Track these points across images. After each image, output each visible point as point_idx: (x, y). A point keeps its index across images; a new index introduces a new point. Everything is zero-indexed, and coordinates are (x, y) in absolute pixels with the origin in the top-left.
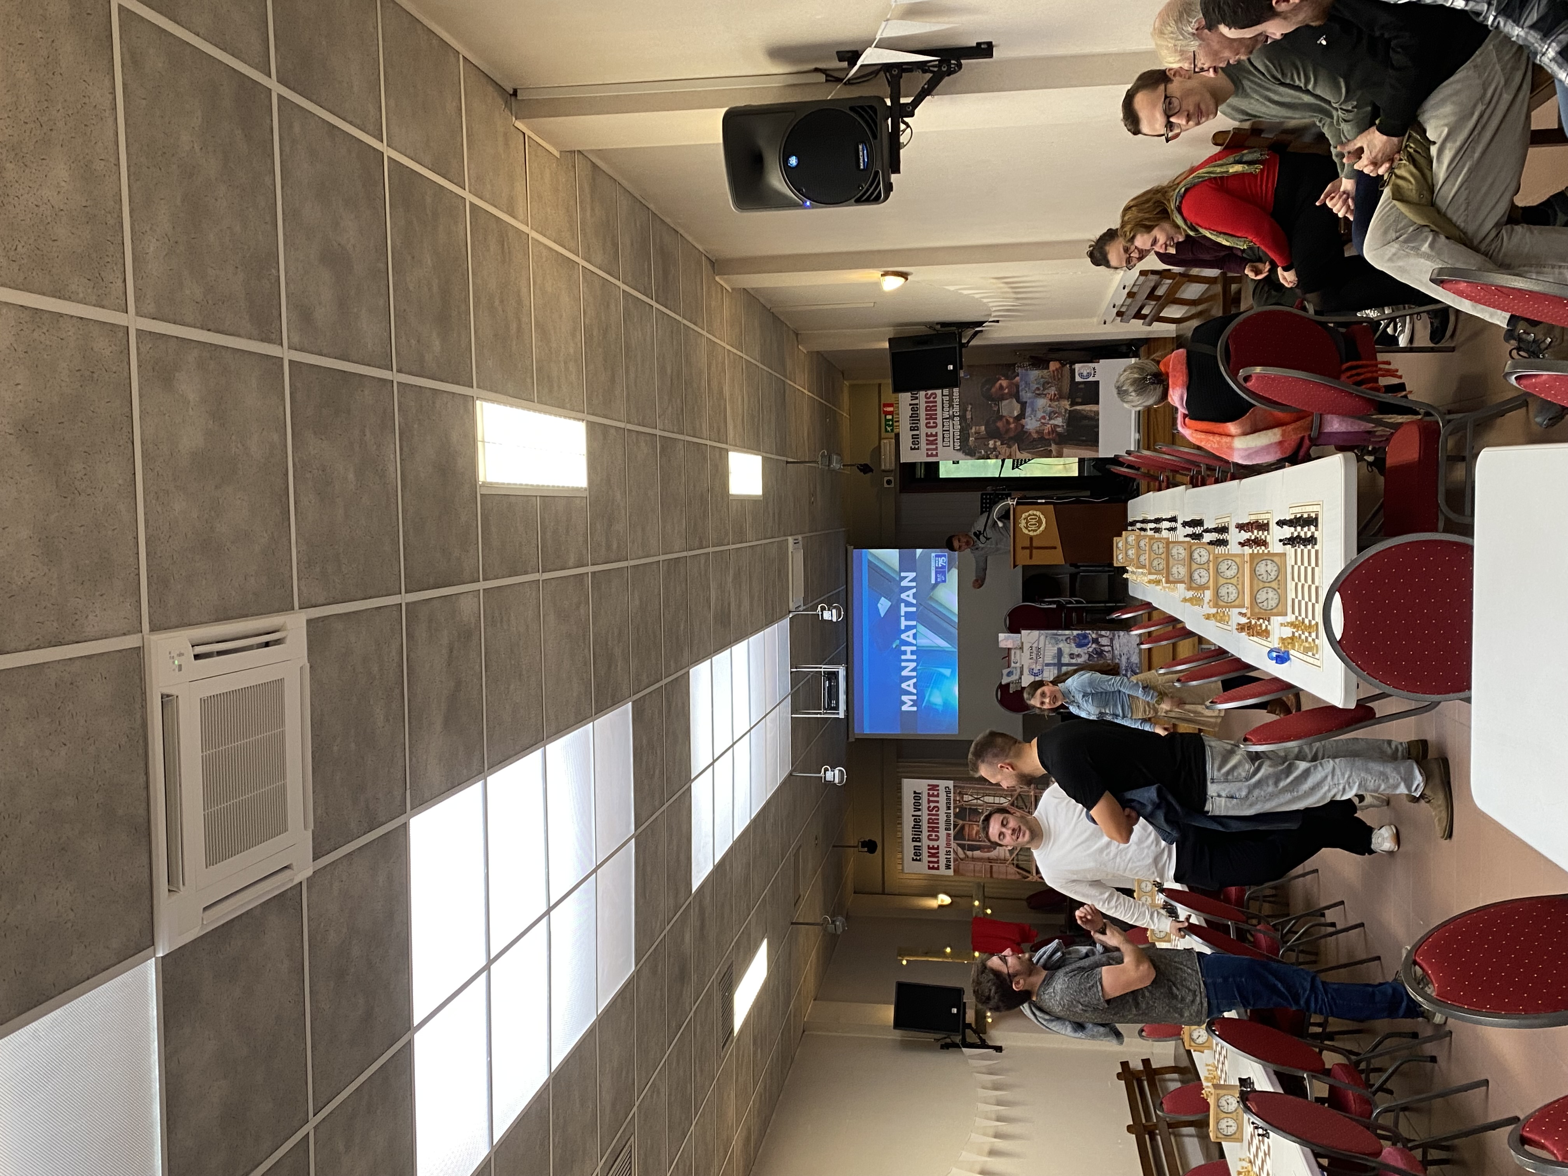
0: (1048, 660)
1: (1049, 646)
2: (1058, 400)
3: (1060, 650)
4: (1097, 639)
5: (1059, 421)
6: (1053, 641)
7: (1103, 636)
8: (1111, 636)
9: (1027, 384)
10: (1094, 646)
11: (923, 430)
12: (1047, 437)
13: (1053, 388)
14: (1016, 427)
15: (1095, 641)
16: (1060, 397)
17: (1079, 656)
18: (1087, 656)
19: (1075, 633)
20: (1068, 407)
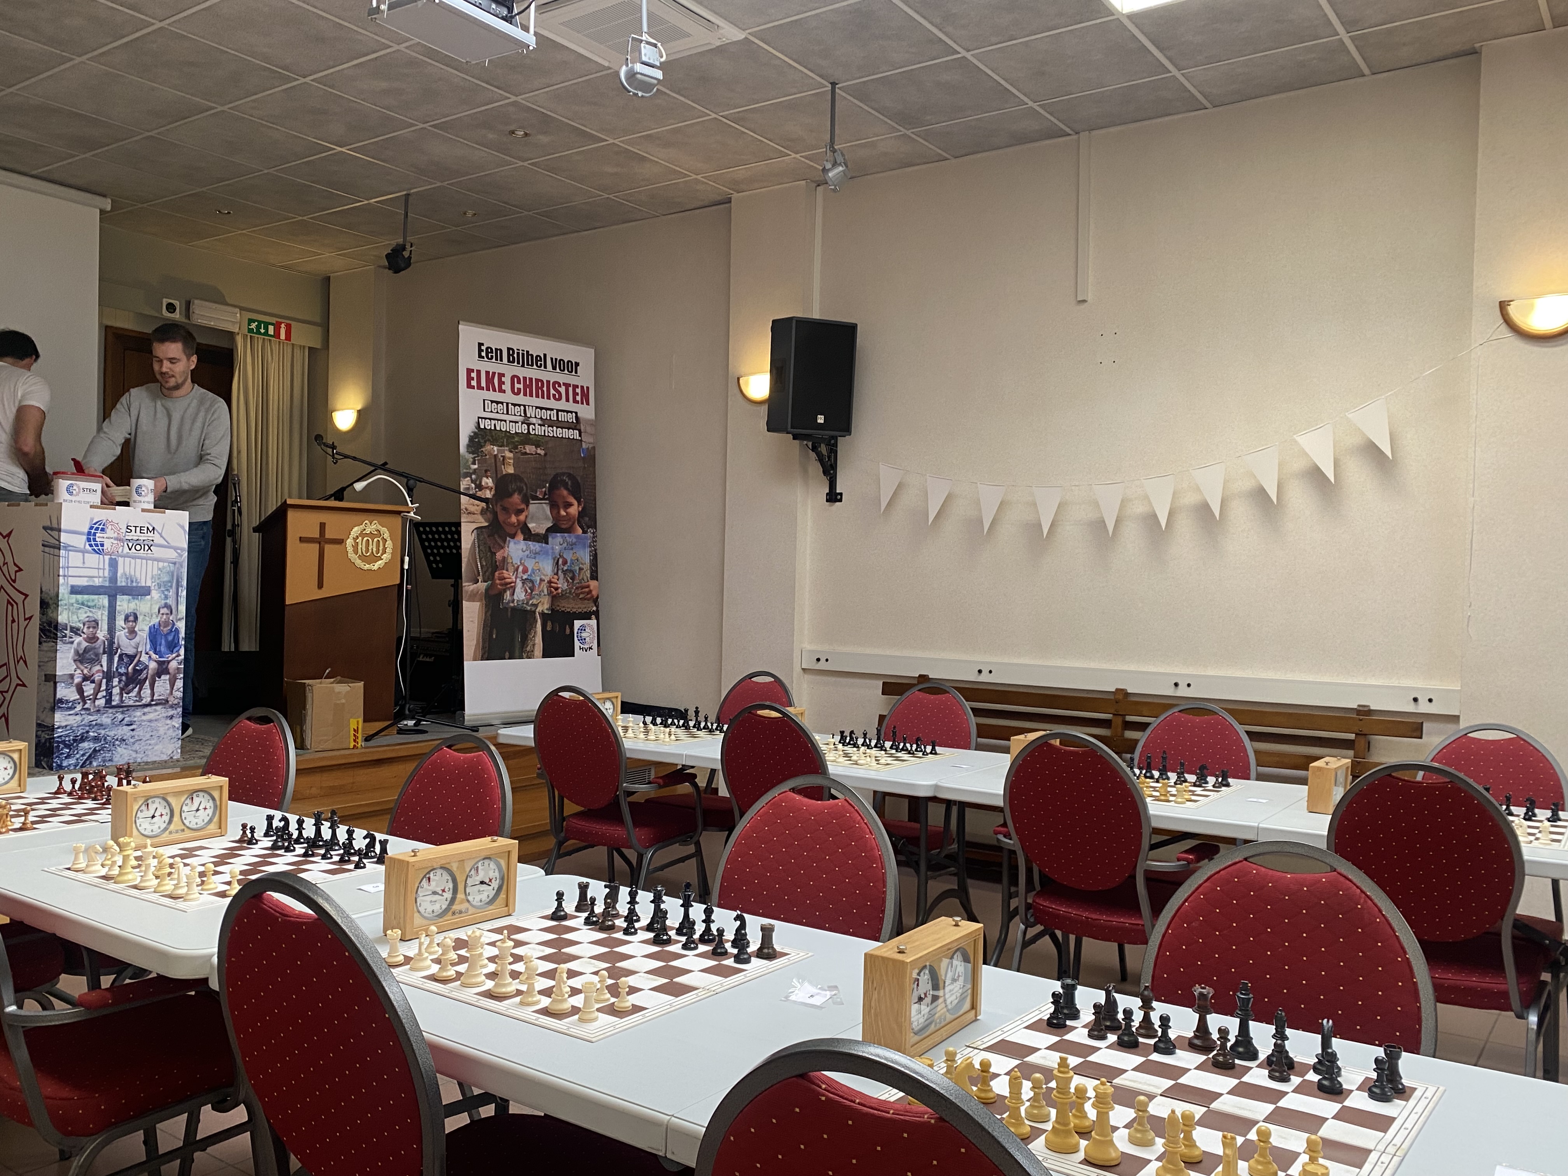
0: (125, 567)
1: (153, 568)
2: (550, 593)
3: (145, 592)
4: (166, 671)
5: (520, 595)
6: (166, 578)
7: (172, 685)
8: (172, 700)
9: (571, 546)
10: (153, 665)
11: (509, 370)
12: (497, 574)
13: (565, 586)
14: (513, 525)
15: (163, 669)
16: (555, 598)
17: (132, 632)
18: (130, 651)
19: (181, 626)
20: (539, 609)
